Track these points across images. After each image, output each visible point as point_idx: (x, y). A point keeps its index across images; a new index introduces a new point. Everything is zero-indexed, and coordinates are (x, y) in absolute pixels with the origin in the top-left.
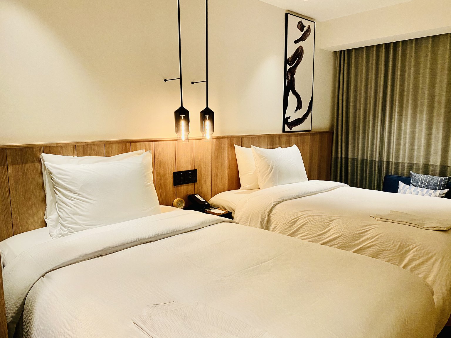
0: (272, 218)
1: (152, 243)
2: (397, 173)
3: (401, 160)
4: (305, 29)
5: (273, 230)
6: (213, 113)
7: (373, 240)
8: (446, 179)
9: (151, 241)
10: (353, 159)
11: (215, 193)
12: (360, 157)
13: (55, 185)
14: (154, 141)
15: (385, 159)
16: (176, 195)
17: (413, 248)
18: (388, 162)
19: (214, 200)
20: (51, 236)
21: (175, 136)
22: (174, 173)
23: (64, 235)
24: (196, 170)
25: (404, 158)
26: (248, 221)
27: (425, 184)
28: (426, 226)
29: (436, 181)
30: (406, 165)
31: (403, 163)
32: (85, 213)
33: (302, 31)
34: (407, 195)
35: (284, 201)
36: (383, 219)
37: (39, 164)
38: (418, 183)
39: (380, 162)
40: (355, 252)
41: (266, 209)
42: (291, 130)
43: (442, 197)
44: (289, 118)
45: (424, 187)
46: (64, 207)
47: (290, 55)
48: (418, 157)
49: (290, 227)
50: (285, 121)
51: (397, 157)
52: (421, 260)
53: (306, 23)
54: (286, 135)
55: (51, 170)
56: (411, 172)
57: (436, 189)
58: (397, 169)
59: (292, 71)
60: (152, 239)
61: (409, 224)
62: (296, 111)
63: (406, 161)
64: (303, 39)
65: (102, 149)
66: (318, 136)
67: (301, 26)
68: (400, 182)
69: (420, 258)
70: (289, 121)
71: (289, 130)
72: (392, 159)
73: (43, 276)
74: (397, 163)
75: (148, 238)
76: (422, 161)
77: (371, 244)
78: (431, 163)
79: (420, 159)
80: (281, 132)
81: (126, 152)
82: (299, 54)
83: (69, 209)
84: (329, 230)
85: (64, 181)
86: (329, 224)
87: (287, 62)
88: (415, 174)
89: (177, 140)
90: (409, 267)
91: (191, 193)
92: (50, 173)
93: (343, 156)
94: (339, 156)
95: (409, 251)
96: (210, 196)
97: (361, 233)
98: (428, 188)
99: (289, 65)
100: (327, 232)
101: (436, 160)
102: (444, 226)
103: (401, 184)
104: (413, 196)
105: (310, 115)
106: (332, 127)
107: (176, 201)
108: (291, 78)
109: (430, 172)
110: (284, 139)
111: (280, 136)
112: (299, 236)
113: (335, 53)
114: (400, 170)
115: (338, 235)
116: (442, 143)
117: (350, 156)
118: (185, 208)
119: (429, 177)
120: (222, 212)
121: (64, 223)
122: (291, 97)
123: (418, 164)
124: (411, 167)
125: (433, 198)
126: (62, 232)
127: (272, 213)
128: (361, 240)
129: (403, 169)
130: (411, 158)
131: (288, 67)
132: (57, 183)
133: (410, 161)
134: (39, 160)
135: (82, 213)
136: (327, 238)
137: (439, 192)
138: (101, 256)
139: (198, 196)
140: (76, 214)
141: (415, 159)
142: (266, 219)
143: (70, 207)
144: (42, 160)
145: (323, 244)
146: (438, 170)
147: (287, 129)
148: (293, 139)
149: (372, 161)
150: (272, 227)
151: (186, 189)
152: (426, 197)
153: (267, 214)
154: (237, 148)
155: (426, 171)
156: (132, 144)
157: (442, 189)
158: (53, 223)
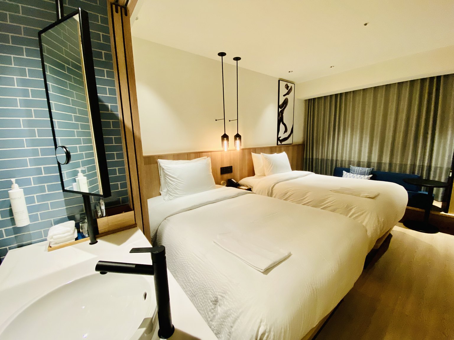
0: (273, 191)
1: (215, 203)
2: (341, 166)
3: (344, 159)
4: (289, 88)
5: (275, 197)
6: (241, 136)
7: (331, 203)
8: (371, 169)
9: (214, 203)
10: (316, 159)
11: (242, 178)
12: (320, 158)
13: (165, 175)
14: (211, 152)
15: (335, 158)
16: (222, 179)
17: (354, 207)
18: (337, 160)
19: (241, 182)
20: (164, 200)
21: (221, 149)
22: (221, 168)
23: (171, 200)
24: (232, 167)
25: (346, 157)
26: (261, 192)
27: (358, 172)
28: (361, 195)
29: (365, 171)
30: (347, 161)
31: (345, 161)
32: (180, 189)
33: (287, 89)
34: (348, 178)
35: (280, 182)
36: (337, 191)
37: (157, 164)
38: (354, 171)
39: (332, 160)
40: (321, 209)
41: (270, 187)
42: (281, 143)
43: (369, 179)
44: (280, 137)
45: (358, 174)
46: (170, 186)
47: (281, 103)
48: (354, 157)
49: (284, 196)
50: (278, 139)
51: (342, 157)
52: (359, 213)
53: (290, 85)
54: (279, 146)
55: (164, 167)
56: (350, 166)
57: (365, 175)
58: (341, 164)
59: (282, 112)
60: (215, 202)
61: (352, 194)
62: (284, 133)
63: (347, 159)
64: (288, 93)
65: (186, 156)
66: (296, 147)
67: (287, 87)
68: (344, 171)
69: (358, 212)
70: (280, 139)
71: (280, 144)
72: (339, 158)
73: (165, 219)
74: (342, 161)
75: (213, 201)
76: (356, 160)
77: (330, 205)
78: (362, 160)
79: (355, 158)
80: (276, 145)
81: (198, 157)
82: (286, 102)
83: (173, 187)
84: (306, 198)
85: (170, 173)
86: (306, 194)
87: (279, 107)
88: (353, 167)
89: (222, 151)
90: (353, 217)
91: (229, 178)
92: (163, 169)
93: (310, 157)
94: (308, 157)
95: (352, 209)
96: (239, 180)
97: (325, 199)
98: (360, 174)
99: (281, 108)
100: (305, 198)
101: (364, 158)
102: (372, 195)
103: (344, 172)
104: (352, 179)
105: (292, 135)
106: (304, 142)
107: (222, 182)
108: (281, 116)
109: (361, 165)
110: (278, 149)
111: (276, 147)
112: (289, 200)
113: (306, 100)
114: (344, 164)
115: (311, 200)
116: (368, 149)
117: (314, 157)
118: (227, 186)
119: (361, 168)
120: (247, 188)
121: (171, 193)
122: (281, 125)
123: (354, 161)
124: (350, 163)
125: (363, 180)
126: (170, 198)
127: (273, 189)
128: (324, 203)
129: (345, 164)
130: (350, 157)
131: (280, 110)
132: (167, 174)
133: (349, 159)
134: (157, 163)
135: (179, 188)
136: (304, 202)
137: (367, 176)
138: (191, 210)
139: (233, 180)
140: (176, 189)
141: (352, 158)
142: (270, 191)
143: (173, 185)
144: (158, 163)
145: (303, 205)
146: (366, 164)
147: (279, 143)
148: (283, 149)
149: (327, 160)
150: (274, 196)
151: (227, 176)
152: (359, 180)
153: (271, 189)
154: (253, 154)
155: (359, 165)
156: (200, 154)
157: (369, 175)
158: (165, 194)
